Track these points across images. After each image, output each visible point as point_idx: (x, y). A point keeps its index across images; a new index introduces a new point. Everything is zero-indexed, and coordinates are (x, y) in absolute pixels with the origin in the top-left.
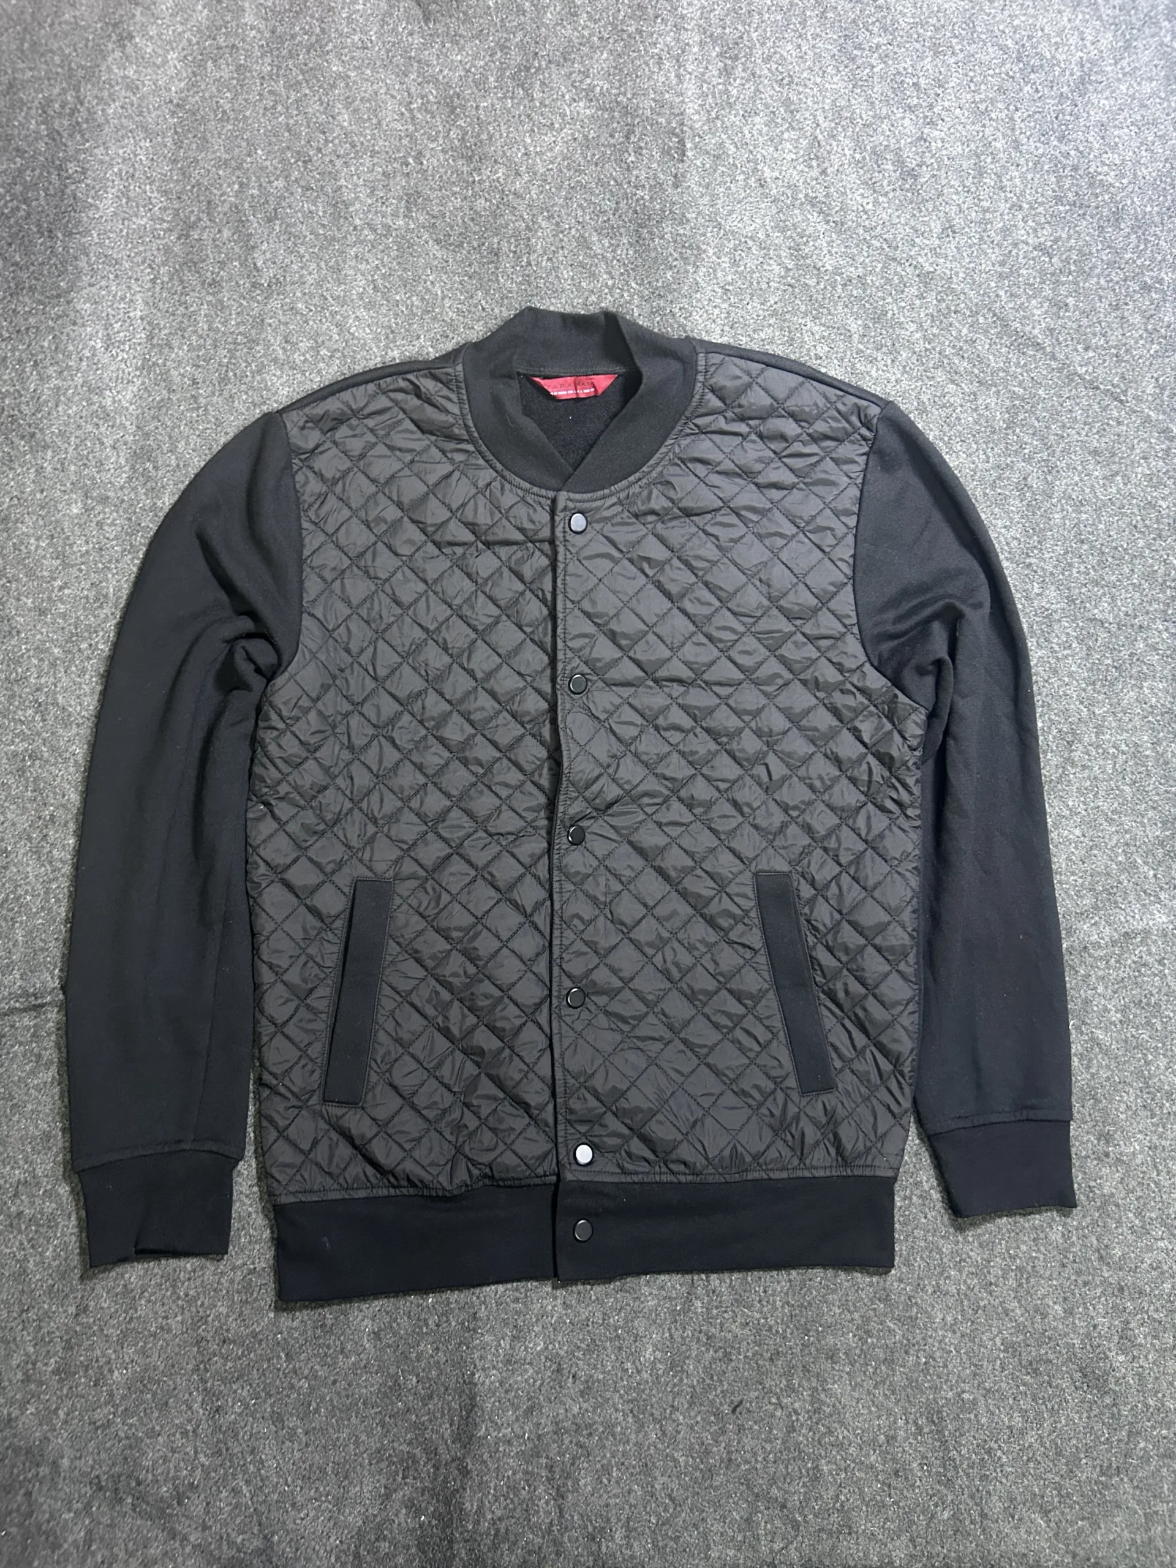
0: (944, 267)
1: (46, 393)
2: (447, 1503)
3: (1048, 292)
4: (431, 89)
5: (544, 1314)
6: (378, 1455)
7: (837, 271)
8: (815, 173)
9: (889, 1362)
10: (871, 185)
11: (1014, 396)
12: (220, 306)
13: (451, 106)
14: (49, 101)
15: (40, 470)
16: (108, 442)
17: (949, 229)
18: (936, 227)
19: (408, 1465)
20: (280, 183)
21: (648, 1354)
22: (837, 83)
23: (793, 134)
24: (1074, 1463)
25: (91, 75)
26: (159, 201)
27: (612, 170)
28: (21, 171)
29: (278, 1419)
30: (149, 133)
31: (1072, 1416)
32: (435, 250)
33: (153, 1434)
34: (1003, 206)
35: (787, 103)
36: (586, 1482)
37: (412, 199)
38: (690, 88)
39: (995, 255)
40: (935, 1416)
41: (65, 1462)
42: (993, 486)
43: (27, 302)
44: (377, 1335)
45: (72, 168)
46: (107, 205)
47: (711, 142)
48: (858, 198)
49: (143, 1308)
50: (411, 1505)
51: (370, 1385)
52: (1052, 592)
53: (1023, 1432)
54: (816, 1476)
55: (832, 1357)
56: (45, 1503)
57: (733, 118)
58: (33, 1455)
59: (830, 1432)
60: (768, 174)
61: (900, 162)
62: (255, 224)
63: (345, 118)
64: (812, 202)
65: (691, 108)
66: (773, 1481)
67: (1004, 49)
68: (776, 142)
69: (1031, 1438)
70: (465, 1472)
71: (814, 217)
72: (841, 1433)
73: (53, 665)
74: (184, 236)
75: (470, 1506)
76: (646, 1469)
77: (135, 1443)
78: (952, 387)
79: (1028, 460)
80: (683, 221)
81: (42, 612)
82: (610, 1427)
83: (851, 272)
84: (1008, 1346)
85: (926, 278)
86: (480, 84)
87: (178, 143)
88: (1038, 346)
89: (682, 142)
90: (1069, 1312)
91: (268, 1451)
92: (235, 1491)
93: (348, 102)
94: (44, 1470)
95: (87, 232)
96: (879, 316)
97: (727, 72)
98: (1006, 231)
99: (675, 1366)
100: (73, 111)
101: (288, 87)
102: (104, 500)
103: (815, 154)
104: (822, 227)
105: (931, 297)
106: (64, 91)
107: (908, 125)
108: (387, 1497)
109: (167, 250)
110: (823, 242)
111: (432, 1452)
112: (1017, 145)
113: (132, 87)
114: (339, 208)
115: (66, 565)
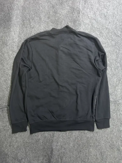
0: (109, 27)
1: (8, 40)
2: (50, 160)
3: (120, 30)
4: (51, 5)
5: (60, 140)
6: (43, 155)
7: (97, 27)
8: (94, 16)
9: (97, 147)
10: (101, 17)
11: (116, 42)
12: (27, 30)
13: (53, 7)
14: (8, 6)
15: (7, 48)
16: (14, 45)
17: (110, 23)
18: (108, 22)
19: (45, 156)
20: (34, 16)
21: (71, 145)
22: (97, 5)
23: (92, 11)
24: (116, 158)
25: (13, 3)
26: (20, 18)
27: (71, 15)
28: (5, 14)
29: (32, 151)
30: (19, 10)
31: (116, 153)
32: (51, 24)
33: (19, 152)
34: (116, 20)
35: (92, 8)
36: (64, 159)
37: (49, 18)
38: (81, 6)
39: (115, 26)
40: (101, 153)
41: (10, 155)
42: (113, 52)
43: (5, 29)
44: (42, 142)
45: (10, 14)
46: (14, 18)
47: (83, 12)
48: (99, 19)
49: (18, 139)
50: (46, 160)
51: (42, 148)
52: (119, 64)
53: (111, 155)
54: (88, 159)
55: (91, 146)
56: (8, 160)
57: (86, 9)
58: (7, 155)
59: (90, 154)
60: (89, 16)
61: (104, 15)
62: (31, 21)
63: (41, 8)
64: (94, 19)
65: (81, 8)
66: (84, 159)
67: (117, 2)
68: (90, 12)
69: (112, 156)
70: (51, 157)
71: (94, 21)
72: (91, 154)
73: (9, 70)
74: (23, 22)
75: (52, 161)
76: (71, 157)
77: (17, 153)
78: (109, 41)
79: (117, 49)
80: (79, 21)
81: (7, 64)
82: (67, 153)
83: (98, 27)
84: (109, 146)
85: (107, 28)
86: (57, 4)
87: (22, 11)
88: (119, 36)
89: (79, 12)
90: (116, 143)
91: (31, 154)
92: (27, 159)
93: (42, 6)
94: (8, 156)
95: (12, 21)
96: (101, 33)
97: (85, 4)
98: (116, 23)
99: (74, 146)
100: (11, 7)
101: (35, 4)
102: (14, 52)
103: (95, 14)
104: (95, 22)
105: (107, 31)
106: (10, 5)
107: (105, 10)
108: (43, 159)
109: (21, 23)
110: (95, 24)
111: (48, 155)
112: (118, 13)
113: (17, 4)
114: (40, 19)
115: (10, 59)
